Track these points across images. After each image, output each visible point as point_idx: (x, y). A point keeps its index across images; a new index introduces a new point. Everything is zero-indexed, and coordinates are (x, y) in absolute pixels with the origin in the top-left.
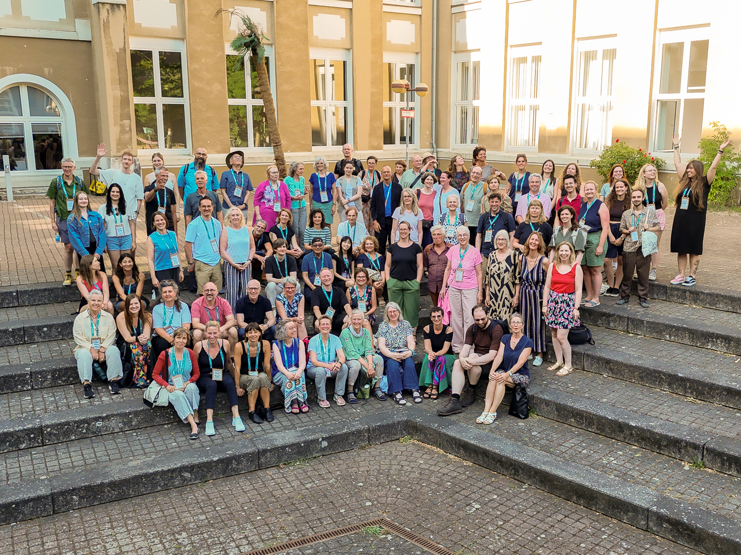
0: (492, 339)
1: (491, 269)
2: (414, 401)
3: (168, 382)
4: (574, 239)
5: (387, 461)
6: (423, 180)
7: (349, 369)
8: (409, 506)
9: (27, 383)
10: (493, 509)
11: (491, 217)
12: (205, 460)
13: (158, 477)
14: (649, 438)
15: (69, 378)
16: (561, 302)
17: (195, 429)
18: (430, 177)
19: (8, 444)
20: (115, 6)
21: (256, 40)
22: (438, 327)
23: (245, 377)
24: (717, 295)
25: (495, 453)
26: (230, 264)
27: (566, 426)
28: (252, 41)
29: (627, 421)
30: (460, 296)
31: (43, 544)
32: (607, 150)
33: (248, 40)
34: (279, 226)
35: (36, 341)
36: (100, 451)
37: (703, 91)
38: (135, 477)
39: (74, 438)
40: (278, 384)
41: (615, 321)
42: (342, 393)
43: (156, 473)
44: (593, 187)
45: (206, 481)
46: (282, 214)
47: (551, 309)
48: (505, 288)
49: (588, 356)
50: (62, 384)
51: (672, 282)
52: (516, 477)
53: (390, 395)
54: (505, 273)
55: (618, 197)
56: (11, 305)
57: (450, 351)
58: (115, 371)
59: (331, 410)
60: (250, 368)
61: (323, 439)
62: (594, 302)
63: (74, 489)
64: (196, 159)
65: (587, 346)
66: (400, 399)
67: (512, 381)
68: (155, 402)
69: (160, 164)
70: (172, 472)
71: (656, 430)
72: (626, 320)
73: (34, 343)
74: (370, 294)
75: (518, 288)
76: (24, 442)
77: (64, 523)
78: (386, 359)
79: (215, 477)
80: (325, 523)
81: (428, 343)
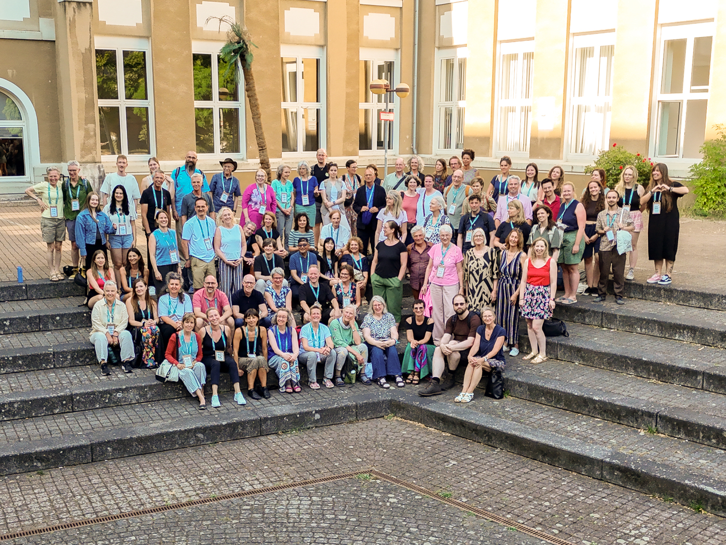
0: (470, 328)
1: (470, 266)
2: (397, 385)
3: (178, 361)
4: (551, 237)
5: (374, 432)
6: (407, 184)
7: (337, 354)
8: (394, 462)
9: (50, 362)
10: (468, 464)
11: (471, 217)
12: (215, 424)
13: (177, 436)
14: (611, 410)
15: (85, 359)
16: (537, 294)
17: (203, 402)
18: (412, 180)
19: (44, 408)
20: (81, 4)
21: (245, 46)
22: (419, 318)
23: (243, 359)
24: (690, 292)
25: (470, 423)
26: (224, 262)
27: (537, 404)
28: (240, 48)
29: (591, 396)
30: (441, 292)
31: (90, 481)
32: (604, 154)
33: (237, 46)
34: (264, 228)
35: (50, 329)
36: (122, 415)
37: (706, 91)
38: (158, 435)
39: (98, 406)
40: (273, 367)
41: (590, 317)
42: (331, 376)
43: (175, 432)
44: (571, 189)
45: (216, 443)
46: (266, 218)
47: (527, 301)
48: (483, 284)
49: (561, 345)
50: (80, 364)
51: (648, 281)
52: (489, 443)
53: (375, 380)
54: (483, 268)
55: (592, 196)
56: (21, 298)
57: (431, 342)
58: (128, 353)
59: (321, 391)
60: (248, 351)
61: (316, 412)
62: (570, 299)
63: (109, 442)
64: (186, 162)
65: (562, 337)
66: (384, 383)
67: (488, 365)
68: (167, 377)
69: (156, 168)
70: (188, 433)
71: (617, 403)
72: (600, 315)
73: (49, 331)
74: (354, 290)
75: (495, 282)
76: (57, 407)
77: (102, 468)
78: (370, 347)
79: (223, 440)
80: (322, 472)
81: (410, 333)
